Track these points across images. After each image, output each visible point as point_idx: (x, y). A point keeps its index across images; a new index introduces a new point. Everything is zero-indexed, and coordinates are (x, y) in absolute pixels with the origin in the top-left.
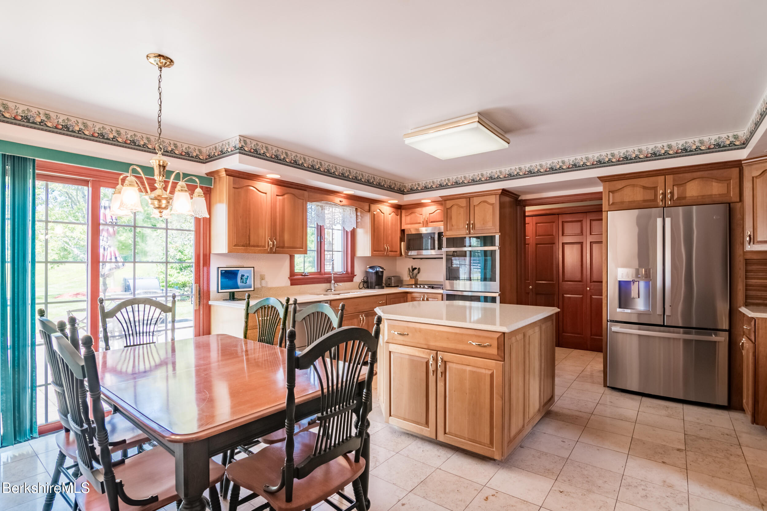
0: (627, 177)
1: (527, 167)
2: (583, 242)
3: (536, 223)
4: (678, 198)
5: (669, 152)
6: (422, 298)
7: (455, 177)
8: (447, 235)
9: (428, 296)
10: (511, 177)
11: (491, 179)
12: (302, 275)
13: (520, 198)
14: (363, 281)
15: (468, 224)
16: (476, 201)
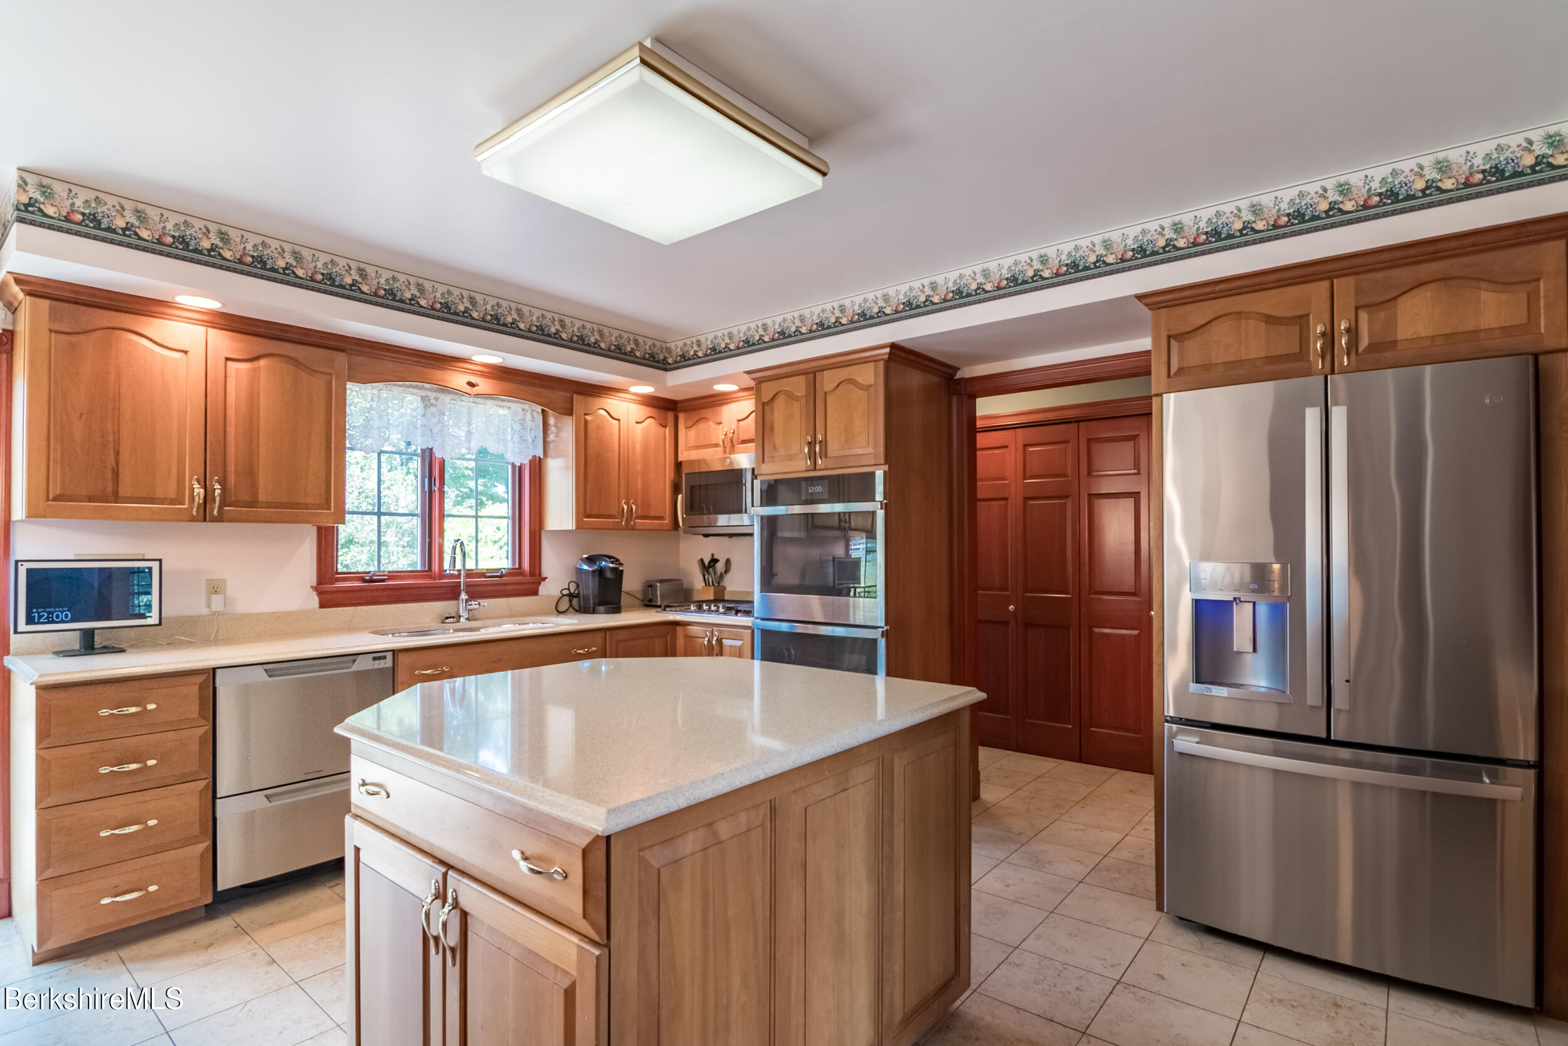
0: (1220, 291)
1: (952, 280)
2: (1139, 493)
3: (1025, 446)
4: (1373, 347)
5: (1341, 206)
6: (707, 639)
7: (779, 320)
8: (763, 472)
9: (720, 632)
10: (911, 309)
11: (865, 319)
12: (365, 581)
13: (959, 375)
14: (566, 592)
15: (809, 443)
16: (829, 380)
